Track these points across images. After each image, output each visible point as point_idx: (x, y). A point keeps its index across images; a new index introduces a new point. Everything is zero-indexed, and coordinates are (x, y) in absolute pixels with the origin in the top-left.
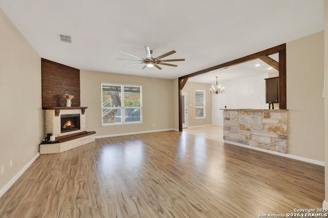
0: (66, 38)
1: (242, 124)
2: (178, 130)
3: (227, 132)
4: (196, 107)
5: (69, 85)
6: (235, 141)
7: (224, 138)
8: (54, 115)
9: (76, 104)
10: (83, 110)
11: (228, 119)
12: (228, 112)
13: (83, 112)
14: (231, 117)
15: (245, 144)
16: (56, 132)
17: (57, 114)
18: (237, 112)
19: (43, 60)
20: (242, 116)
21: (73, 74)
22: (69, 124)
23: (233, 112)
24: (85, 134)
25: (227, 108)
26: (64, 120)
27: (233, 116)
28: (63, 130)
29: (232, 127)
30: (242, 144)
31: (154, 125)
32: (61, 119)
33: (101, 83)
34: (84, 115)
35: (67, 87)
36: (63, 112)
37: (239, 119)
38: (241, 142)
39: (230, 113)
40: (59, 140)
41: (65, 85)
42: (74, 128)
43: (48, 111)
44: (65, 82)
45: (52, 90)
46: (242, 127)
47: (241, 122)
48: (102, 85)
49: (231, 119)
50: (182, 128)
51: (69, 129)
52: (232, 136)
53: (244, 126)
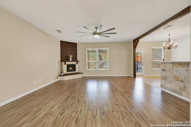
0: (59, 31)
1: (176, 75)
2: (133, 77)
3: (164, 81)
4: (153, 61)
5: (72, 51)
6: (170, 90)
7: (161, 86)
8: (64, 64)
9: (75, 59)
10: (77, 62)
11: (164, 70)
12: (165, 64)
13: (77, 63)
14: (167, 69)
15: (179, 94)
16: (65, 71)
17: (65, 64)
18: (171, 64)
19: (61, 42)
20: (177, 68)
21: (74, 46)
22: (71, 68)
23: (168, 64)
24: (78, 73)
25: (165, 61)
26: (68, 66)
27: (169, 68)
28: (68, 71)
29: (167, 78)
30: (176, 93)
31: (116, 72)
32: (67, 66)
33: (86, 49)
34: (78, 65)
35: (71, 52)
36: (67, 63)
37: (174, 70)
38: (175, 92)
39: (166, 65)
40: (65, 75)
41: (70, 51)
42: (73, 70)
43: (62, 62)
44: (70, 50)
45: (65, 53)
46: (176, 78)
47: (175, 74)
48: (87, 50)
49: (167, 71)
50: (136, 76)
51: (71, 71)
52: (168, 85)
53: (178, 77)
